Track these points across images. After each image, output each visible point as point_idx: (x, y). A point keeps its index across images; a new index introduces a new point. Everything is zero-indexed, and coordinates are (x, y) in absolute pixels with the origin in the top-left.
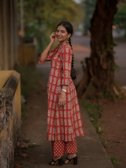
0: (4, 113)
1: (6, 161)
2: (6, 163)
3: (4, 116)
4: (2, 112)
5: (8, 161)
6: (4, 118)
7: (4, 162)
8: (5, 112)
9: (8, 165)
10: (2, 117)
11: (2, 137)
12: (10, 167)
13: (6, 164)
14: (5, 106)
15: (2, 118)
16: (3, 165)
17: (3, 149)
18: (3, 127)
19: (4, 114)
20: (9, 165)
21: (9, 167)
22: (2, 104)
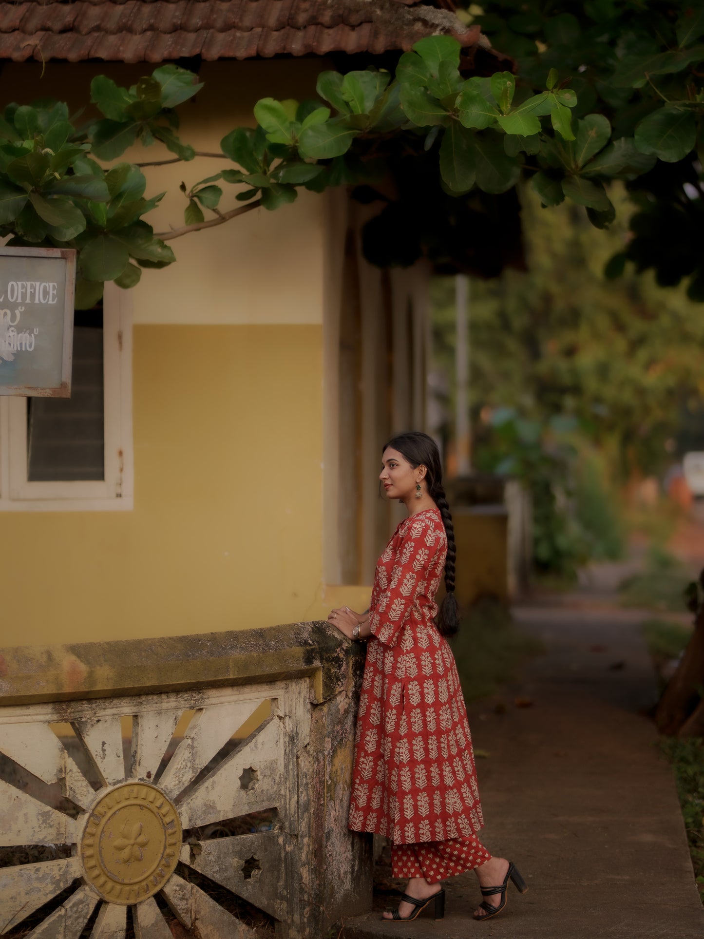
0: (347, 696)
1: (349, 847)
2: (349, 855)
3: (347, 706)
4: (340, 692)
5: (355, 848)
6: (347, 711)
7: (342, 850)
8: (350, 694)
9: (353, 860)
10: (340, 707)
11: (339, 772)
12: (360, 868)
13: (350, 858)
14: (351, 675)
15: (342, 711)
16: (338, 857)
17: (342, 807)
18: (342, 740)
19: (347, 700)
20: (357, 863)
21: (356, 868)
22: (342, 669)
